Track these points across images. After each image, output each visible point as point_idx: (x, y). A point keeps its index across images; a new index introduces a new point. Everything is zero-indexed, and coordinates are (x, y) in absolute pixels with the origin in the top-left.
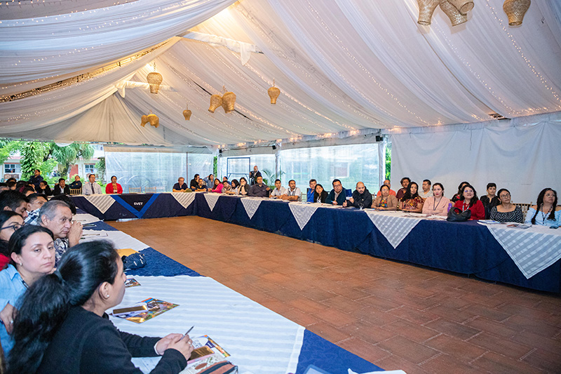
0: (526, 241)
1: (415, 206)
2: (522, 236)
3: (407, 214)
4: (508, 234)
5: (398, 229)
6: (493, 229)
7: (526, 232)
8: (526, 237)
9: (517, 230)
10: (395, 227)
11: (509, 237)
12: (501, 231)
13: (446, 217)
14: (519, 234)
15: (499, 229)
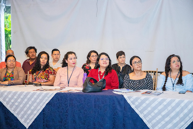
0: (160, 108)
1: (47, 78)
2: (156, 103)
3: (39, 88)
4: (143, 102)
5: (31, 106)
6: (129, 98)
7: (160, 98)
8: (160, 103)
9: (151, 97)
10: (27, 103)
11: (144, 105)
12: (136, 99)
13: (81, 89)
14: (154, 101)
15: (134, 97)
